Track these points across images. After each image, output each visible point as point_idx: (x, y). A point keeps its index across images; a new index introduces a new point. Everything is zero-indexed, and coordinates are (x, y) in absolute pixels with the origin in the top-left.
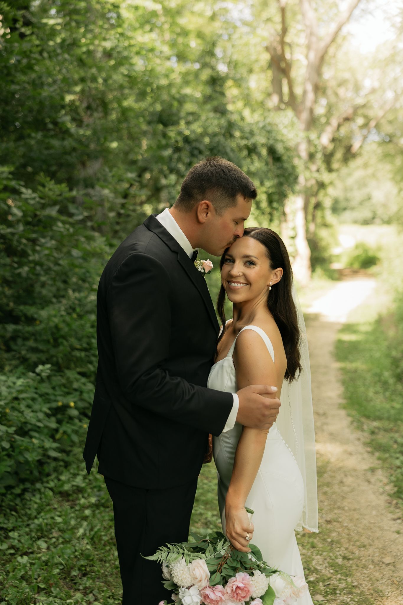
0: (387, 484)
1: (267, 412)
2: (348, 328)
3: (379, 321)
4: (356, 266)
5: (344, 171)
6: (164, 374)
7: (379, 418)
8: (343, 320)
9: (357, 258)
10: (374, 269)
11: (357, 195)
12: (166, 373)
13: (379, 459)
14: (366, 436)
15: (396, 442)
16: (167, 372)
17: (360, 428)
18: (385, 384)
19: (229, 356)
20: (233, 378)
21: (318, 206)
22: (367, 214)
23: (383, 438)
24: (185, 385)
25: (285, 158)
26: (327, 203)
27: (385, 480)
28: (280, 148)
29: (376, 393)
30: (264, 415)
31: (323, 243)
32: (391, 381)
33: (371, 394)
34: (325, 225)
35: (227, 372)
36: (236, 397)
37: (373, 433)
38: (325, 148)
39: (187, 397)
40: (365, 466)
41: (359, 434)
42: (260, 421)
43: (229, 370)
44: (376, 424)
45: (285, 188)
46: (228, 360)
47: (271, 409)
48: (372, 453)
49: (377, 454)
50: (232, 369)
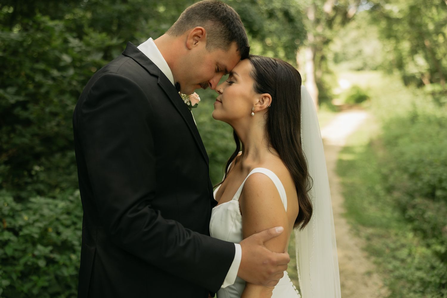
0: (382, 287)
1: (273, 270)
2: (346, 150)
3: (371, 144)
4: (352, 102)
5: (342, 31)
6: (154, 214)
7: (373, 225)
8: (342, 143)
9: (352, 97)
10: (365, 104)
11: (352, 50)
12: (157, 213)
13: (375, 263)
14: (362, 242)
15: (388, 247)
16: (159, 212)
17: (357, 234)
18: (377, 196)
19: (235, 199)
20: (239, 225)
21: (323, 58)
22: (358, 63)
23: (377, 244)
24: (180, 228)
25: (296, 20)
26: (330, 56)
27: (381, 284)
28: (293, 11)
29: (370, 203)
30: (270, 273)
31: (326, 86)
32: (382, 193)
33: (366, 204)
34: (328, 72)
35: (232, 217)
36: (238, 249)
37: (368, 239)
38: (327, 14)
39: (182, 244)
40: (362, 269)
41: (356, 240)
42: (265, 278)
43: (234, 215)
44: (370, 231)
45: (297, 43)
46: (234, 204)
47: (278, 265)
48: (368, 258)
49: (373, 259)
50: (237, 214)
